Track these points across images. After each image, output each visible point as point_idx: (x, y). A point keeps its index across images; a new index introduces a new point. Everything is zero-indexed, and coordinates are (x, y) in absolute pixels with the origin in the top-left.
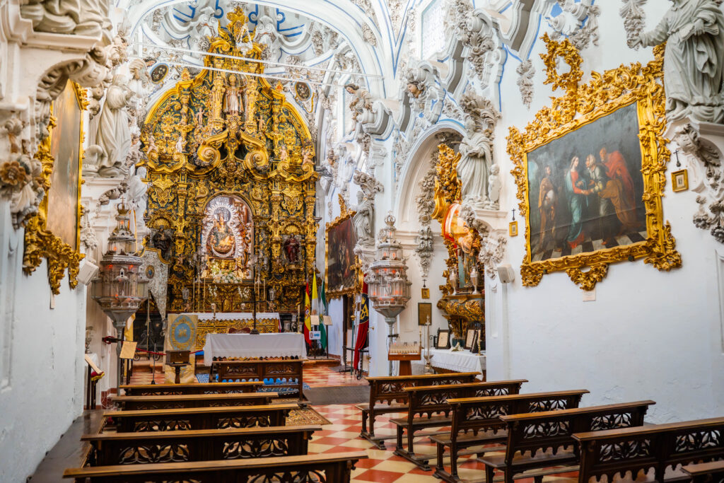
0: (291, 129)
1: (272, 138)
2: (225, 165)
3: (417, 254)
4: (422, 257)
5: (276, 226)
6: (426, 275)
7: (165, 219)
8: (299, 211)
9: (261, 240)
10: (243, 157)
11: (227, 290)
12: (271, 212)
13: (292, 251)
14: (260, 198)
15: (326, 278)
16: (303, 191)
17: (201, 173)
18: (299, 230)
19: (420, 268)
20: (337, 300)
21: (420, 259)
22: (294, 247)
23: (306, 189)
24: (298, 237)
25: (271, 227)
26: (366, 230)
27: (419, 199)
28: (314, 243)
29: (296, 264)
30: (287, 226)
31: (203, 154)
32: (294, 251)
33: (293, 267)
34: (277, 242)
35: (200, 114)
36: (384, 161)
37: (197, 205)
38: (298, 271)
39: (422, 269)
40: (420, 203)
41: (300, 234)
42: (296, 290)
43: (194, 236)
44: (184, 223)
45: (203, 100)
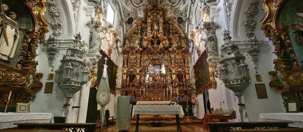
0: (177, 35)
1: (170, 38)
2: (153, 48)
3: (249, 54)
4: (253, 56)
5: (173, 68)
6: (257, 66)
7: (133, 68)
8: (182, 63)
9: (168, 74)
10: (159, 44)
11: (156, 93)
12: (171, 64)
13: (180, 77)
14: (167, 59)
15: (195, 86)
16: (183, 56)
17: (145, 51)
18: (183, 70)
19: (252, 63)
20: (200, 94)
21: (251, 57)
22: (181, 75)
23: (184, 54)
24: (182, 73)
25: (172, 69)
26: (213, 48)
27: (245, 23)
28: (188, 74)
29: (182, 82)
30: (178, 68)
31: (145, 44)
32: (181, 77)
33: (181, 83)
34: (174, 74)
35: (145, 33)
36: (219, 14)
37: (144, 63)
38: (183, 85)
39: (254, 63)
40: (246, 25)
41: (183, 71)
42: (183, 93)
43: (144, 74)
44: (140, 69)
45: (146, 29)
